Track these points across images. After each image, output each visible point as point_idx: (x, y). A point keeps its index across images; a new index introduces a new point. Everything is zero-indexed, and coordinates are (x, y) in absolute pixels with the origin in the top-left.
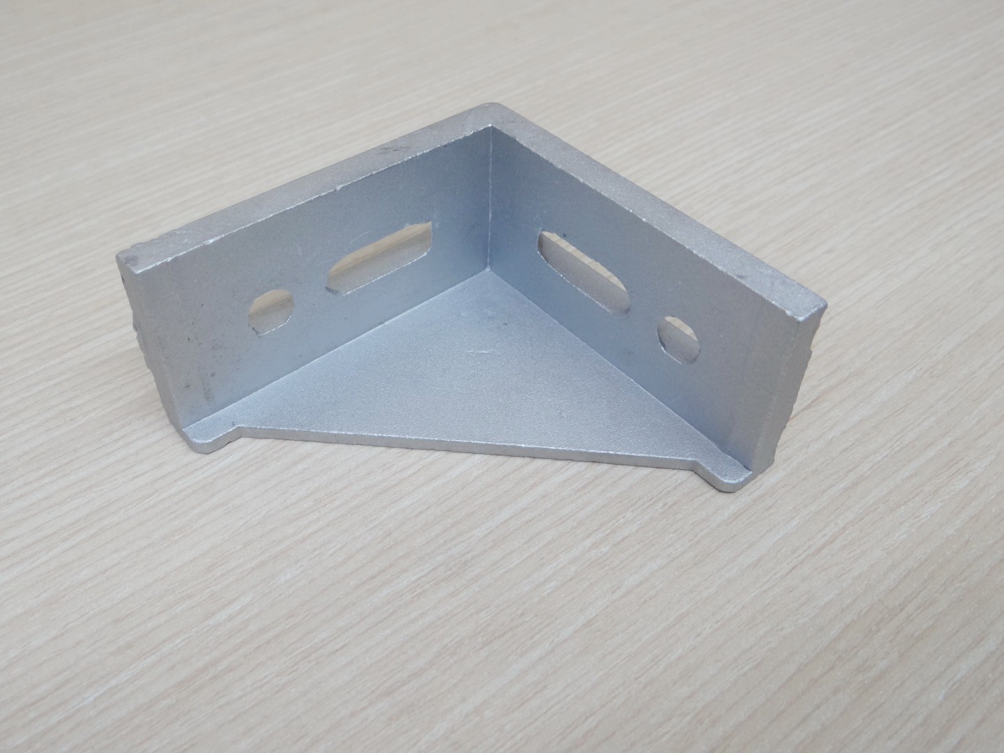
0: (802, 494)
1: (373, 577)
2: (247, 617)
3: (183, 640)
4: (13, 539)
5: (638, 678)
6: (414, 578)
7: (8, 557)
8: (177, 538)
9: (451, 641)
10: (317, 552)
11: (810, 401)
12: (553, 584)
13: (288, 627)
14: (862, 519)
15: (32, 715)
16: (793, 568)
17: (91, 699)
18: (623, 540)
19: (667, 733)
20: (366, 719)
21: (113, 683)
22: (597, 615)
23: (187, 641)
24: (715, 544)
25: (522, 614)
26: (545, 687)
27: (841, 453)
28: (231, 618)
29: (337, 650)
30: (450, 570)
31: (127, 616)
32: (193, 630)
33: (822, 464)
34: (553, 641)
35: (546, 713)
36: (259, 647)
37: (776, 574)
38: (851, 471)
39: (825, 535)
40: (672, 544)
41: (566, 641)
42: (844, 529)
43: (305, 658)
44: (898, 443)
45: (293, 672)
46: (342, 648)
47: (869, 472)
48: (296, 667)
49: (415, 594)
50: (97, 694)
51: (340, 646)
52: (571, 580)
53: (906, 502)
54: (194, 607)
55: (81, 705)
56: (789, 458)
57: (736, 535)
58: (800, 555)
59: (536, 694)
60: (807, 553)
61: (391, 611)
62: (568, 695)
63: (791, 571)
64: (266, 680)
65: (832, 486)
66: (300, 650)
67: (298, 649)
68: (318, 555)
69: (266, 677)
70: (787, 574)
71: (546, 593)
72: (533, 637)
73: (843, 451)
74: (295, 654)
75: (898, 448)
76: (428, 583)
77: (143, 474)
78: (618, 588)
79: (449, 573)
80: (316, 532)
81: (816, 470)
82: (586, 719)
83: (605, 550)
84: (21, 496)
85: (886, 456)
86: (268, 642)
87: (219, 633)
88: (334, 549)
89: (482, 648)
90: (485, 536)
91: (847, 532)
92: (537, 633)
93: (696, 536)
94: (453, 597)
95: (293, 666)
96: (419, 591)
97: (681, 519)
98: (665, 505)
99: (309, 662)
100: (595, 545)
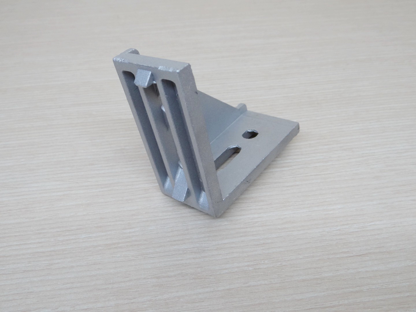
0: (334, 285)
1: (175, 241)
2: (134, 235)
3: (114, 233)
7: (86, 186)
8: (130, 201)
9: (185, 272)
10: (164, 225)
11: (362, 254)
12: (227, 271)
13: (143, 243)
14: (350, 305)
15: (67, 234)
17: (83, 237)
18: (259, 269)
20: (147, 282)
21: (91, 235)
22: (233, 288)
24: (289, 286)
25: (211, 276)
26: (203, 301)
27: (360, 278)
28: (130, 233)
29: (152, 257)
30: (198, 250)
31: (105, 218)
32: (118, 231)
33: (350, 278)
34: (214, 289)
35: (198, 309)
36: (132, 245)
37: (304, 307)
38: (359, 286)
39: (331, 304)
40: (274, 279)
41: (218, 291)
42: (341, 305)
43: (142, 255)
44: (386, 285)
45: (136, 257)
46: (154, 257)
47: (366, 291)
50: (85, 236)
51: (153, 257)
52: (233, 273)
53: (372, 308)
54: (122, 224)
55: (80, 237)
56: (338, 270)
57: (298, 287)
58: (317, 306)
59: (199, 302)
60: (320, 306)
61: (173, 254)
62: (209, 308)
63: (309, 309)
64: (128, 256)
65: (347, 288)
66: (142, 252)
69: (128, 255)
70: (308, 309)
71: (222, 273)
72: (210, 284)
73: (361, 278)
75: (385, 287)
76: (189, 251)
78: (246, 283)
79: (197, 251)
80: (167, 219)
81: (345, 280)
83: (250, 269)
85: (377, 288)
86: (135, 245)
87: (124, 236)
88: (169, 227)
89: (192, 279)
90: (216, 245)
91: (341, 307)
92: (211, 284)
93: (284, 280)
94: (194, 259)
96: (185, 252)
97: (283, 272)
98: (281, 264)
99: (142, 257)
100: (248, 266)
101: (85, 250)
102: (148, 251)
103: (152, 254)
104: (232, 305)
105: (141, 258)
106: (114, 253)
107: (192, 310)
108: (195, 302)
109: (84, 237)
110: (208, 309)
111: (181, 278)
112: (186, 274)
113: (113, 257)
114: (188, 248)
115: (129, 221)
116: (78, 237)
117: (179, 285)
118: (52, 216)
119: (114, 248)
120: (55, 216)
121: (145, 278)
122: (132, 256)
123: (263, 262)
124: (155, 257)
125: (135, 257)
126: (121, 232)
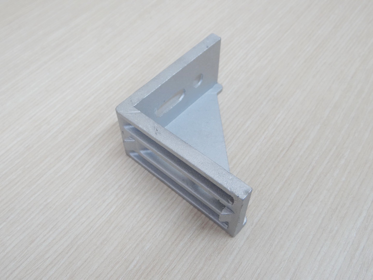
0: (298, 177)
1: (176, 240)
2: (140, 264)
3: (122, 278)
4: (49, 258)
5: (268, 252)
6: (189, 237)
7: (50, 264)
8: (105, 242)
9: (208, 255)
10: (154, 236)
13: (154, 264)
14: (317, 181)
16: (302, 203)
19: (282, 268)
22: (249, 235)
23: (123, 278)
24: (277, 201)
26: (241, 263)
28: (135, 266)
29: (173, 268)
31: (100, 275)
32: (124, 274)
33: (301, 165)
34: (239, 247)
35: (244, 271)
36: (148, 274)
37: (298, 206)
38: (310, 165)
40: (264, 204)
41: (243, 246)
42: (313, 186)
43: (164, 273)
44: (321, 152)
46: (175, 267)
47: (315, 164)
48: (162, 278)
49: (191, 242)
51: (173, 267)
53: (329, 172)
54: (121, 266)
56: (290, 165)
57: (282, 196)
58: (303, 198)
59: (239, 266)
60: (305, 197)
61: (185, 250)
62: (249, 264)
67: (161, 271)
68: (155, 237)
70: (301, 206)
72: (232, 247)
73: (306, 159)
74: (160, 273)
75: (321, 154)
76: (194, 237)
77: (84, 222)
80: (151, 228)
81: (300, 168)
82: (257, 270)
84: (44, 241)
85: (319, 157)
86: (150, 271)
87: (133, 272)
88: (159, 234)
89: (218, 255)
92: (233, 246)
93: (270, 200)
94: (203, 240)
95: (161, 277)
97: (264, 195)
98: (258, 191)
99: (166, 275)
102: (165, 267)
103: (170, 266)
104: (260, 246)
105: (166, 277)
107: (241, 276)
108: (238, 269)
111: (210, 262)
112: (209, 256)
114: (190, 237)
115: (123, 259)
117: (214, 268)
124: (175, 265)
126: (127, 273)
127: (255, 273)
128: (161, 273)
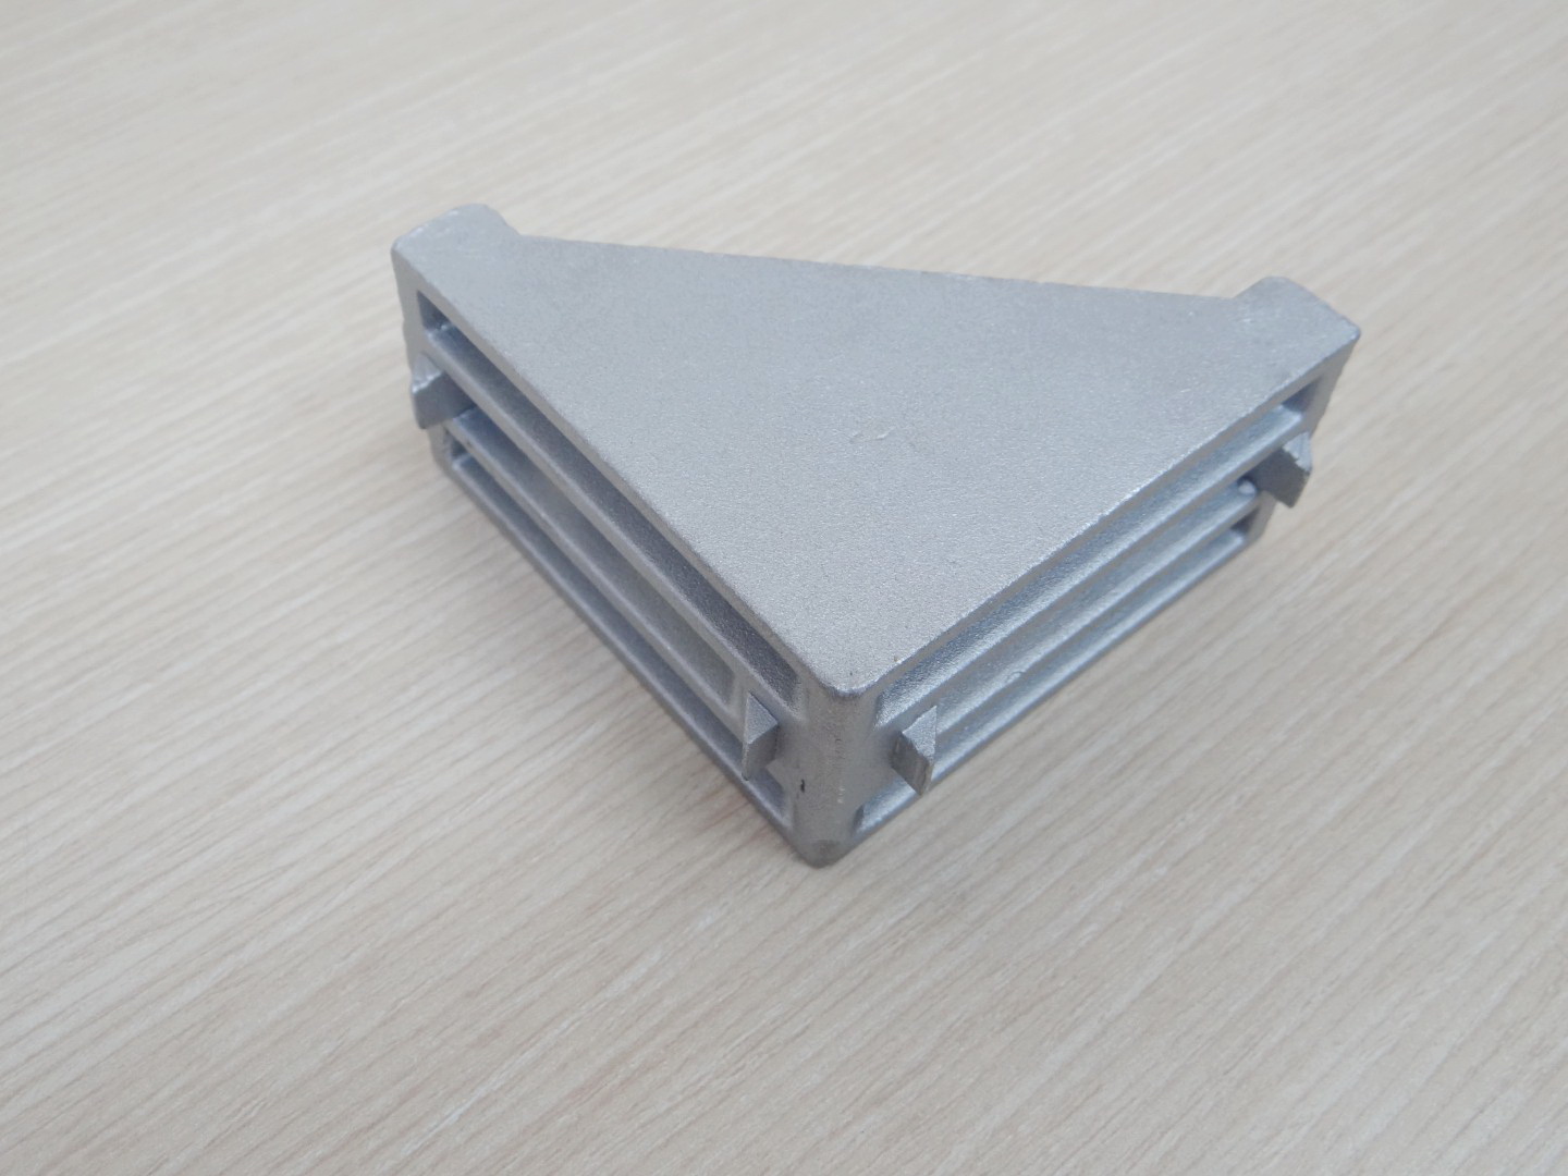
101: (509, 1167)
102: (764, 1021)
103: (786, 1022)
105: (757, 1065)
106: (636, 1105)
107: (1085, 1143)
108: (1077, 1108)
109: (461, 1116)
110: (1136, 1103)
111: (962, 1049)
112: (965, 1021)
113: (642, 1126)
114: (899, 922)
115: (595, 944)
116: (431, 1131)
117: (971, 1080)
118: (240, 1110)
119: (622, 1084)
120: (255, 1102)
121: (833, 1134)
122: (717, 1078)
123: (1181, 825)
124: (807, 1027)
125: (734, 1074)
126: (597, 1006)
127: (1150, 1147)
128: (739, 1045)
